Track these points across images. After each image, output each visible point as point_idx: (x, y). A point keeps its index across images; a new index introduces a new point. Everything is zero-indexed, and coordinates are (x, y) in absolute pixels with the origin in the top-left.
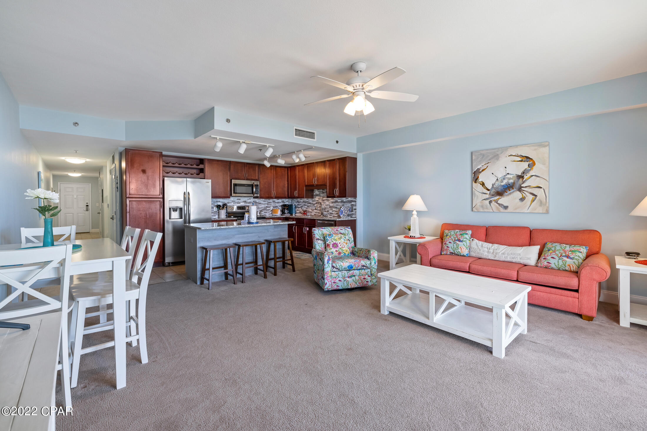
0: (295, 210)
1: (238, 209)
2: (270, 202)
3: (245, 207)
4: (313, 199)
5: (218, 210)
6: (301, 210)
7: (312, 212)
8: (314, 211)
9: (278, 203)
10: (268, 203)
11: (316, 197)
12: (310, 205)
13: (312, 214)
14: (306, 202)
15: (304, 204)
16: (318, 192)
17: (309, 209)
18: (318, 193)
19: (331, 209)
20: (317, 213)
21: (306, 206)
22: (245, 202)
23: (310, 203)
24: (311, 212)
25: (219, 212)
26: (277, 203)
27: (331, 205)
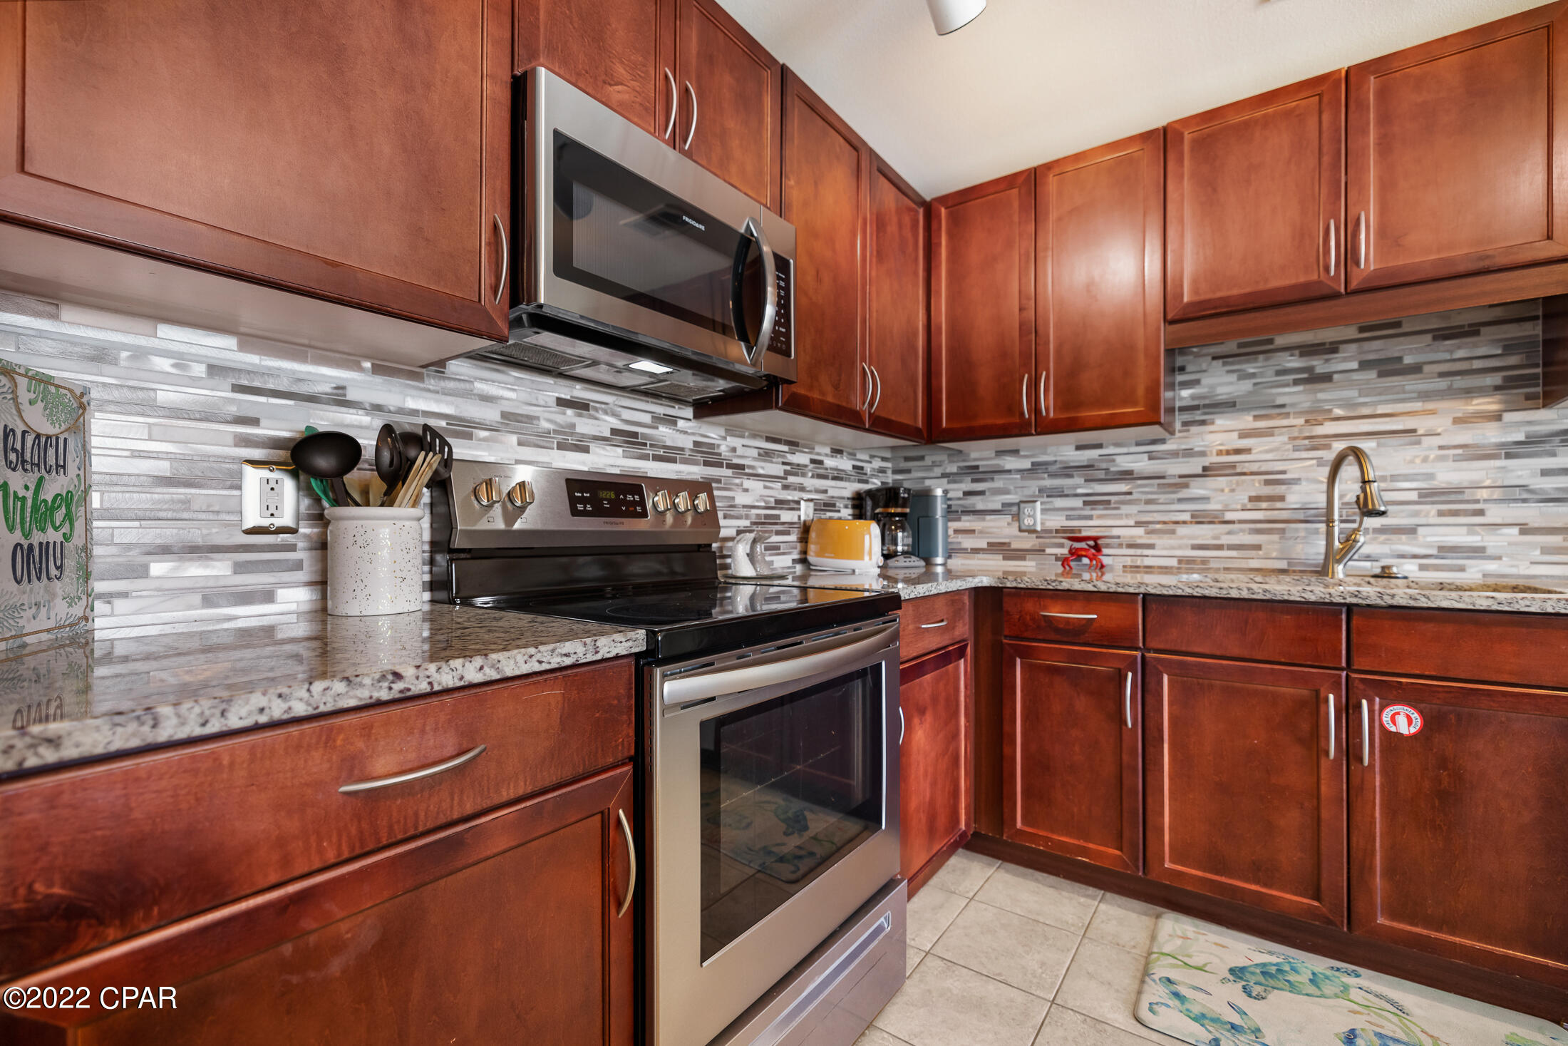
0: (946, 529)
1: (575, 512)
2: (796, 470)
3: (637, 489)
4: (1163, 441)
5: (320, 518)
6: (1014, 530)
7: (1151, 546)
8: (1181, 530)
9: (838, 476)
10: (786, 472)
11: (1203, 423)
12: (1122, 487)
13: (1148, 562)
14: (1068, 470)
15: (1048, 483)
16: (1244, 376)
17: (1119, 517)
18: (1246, 386)
19: (1441, 514)
20: (1220, 547)
21: (1078, 503)
22: (628, 439)
23: (1127, 475)
24: (1130, 546)
25: (322, 546)
26: (835, 478)
27: (1449, 474)
